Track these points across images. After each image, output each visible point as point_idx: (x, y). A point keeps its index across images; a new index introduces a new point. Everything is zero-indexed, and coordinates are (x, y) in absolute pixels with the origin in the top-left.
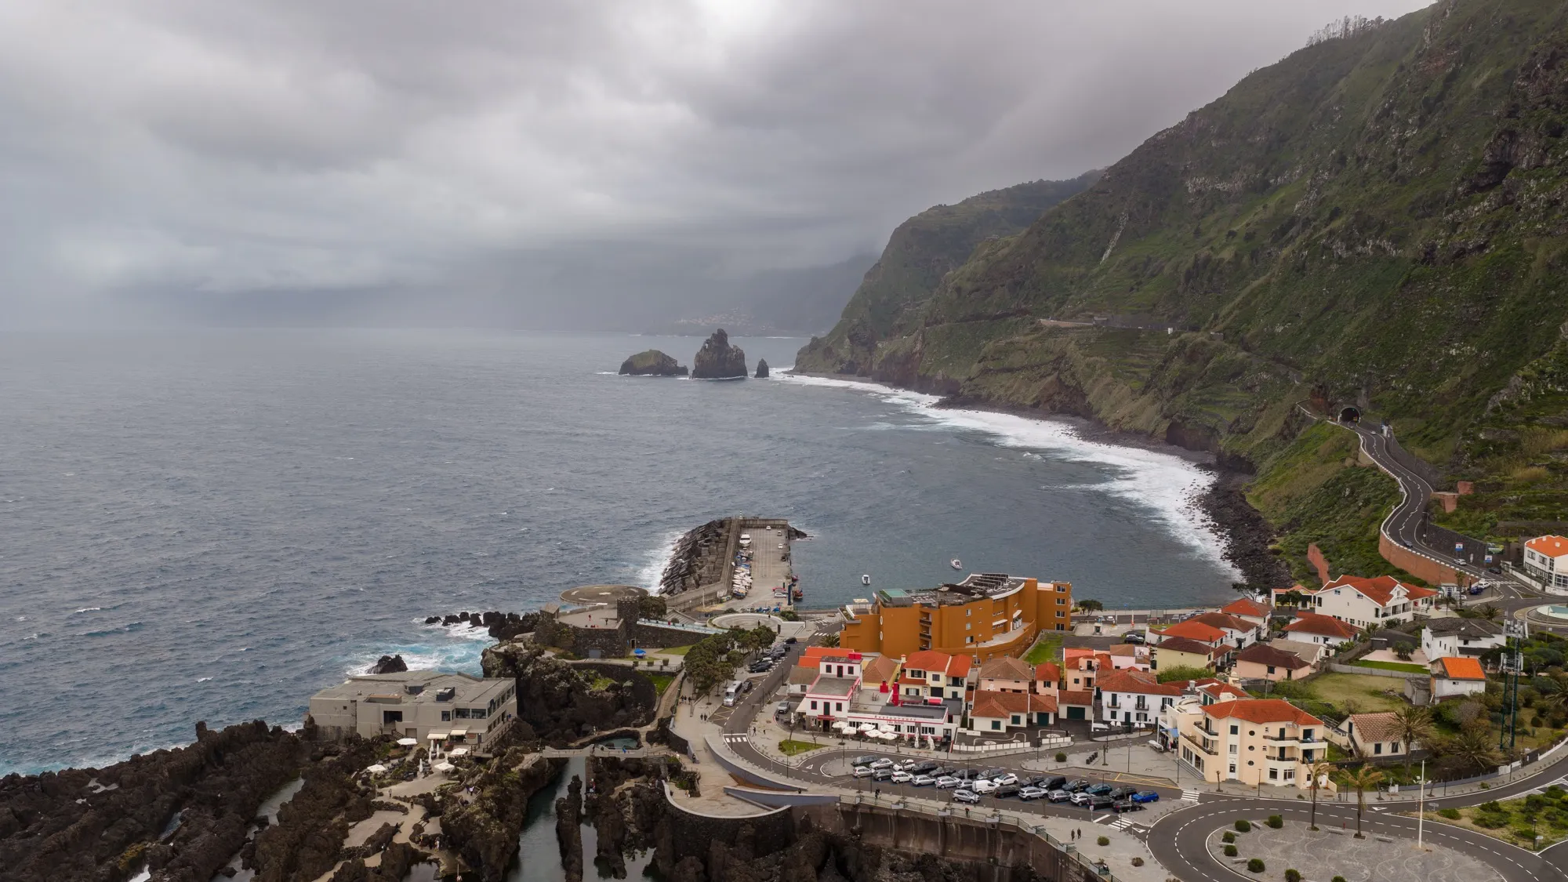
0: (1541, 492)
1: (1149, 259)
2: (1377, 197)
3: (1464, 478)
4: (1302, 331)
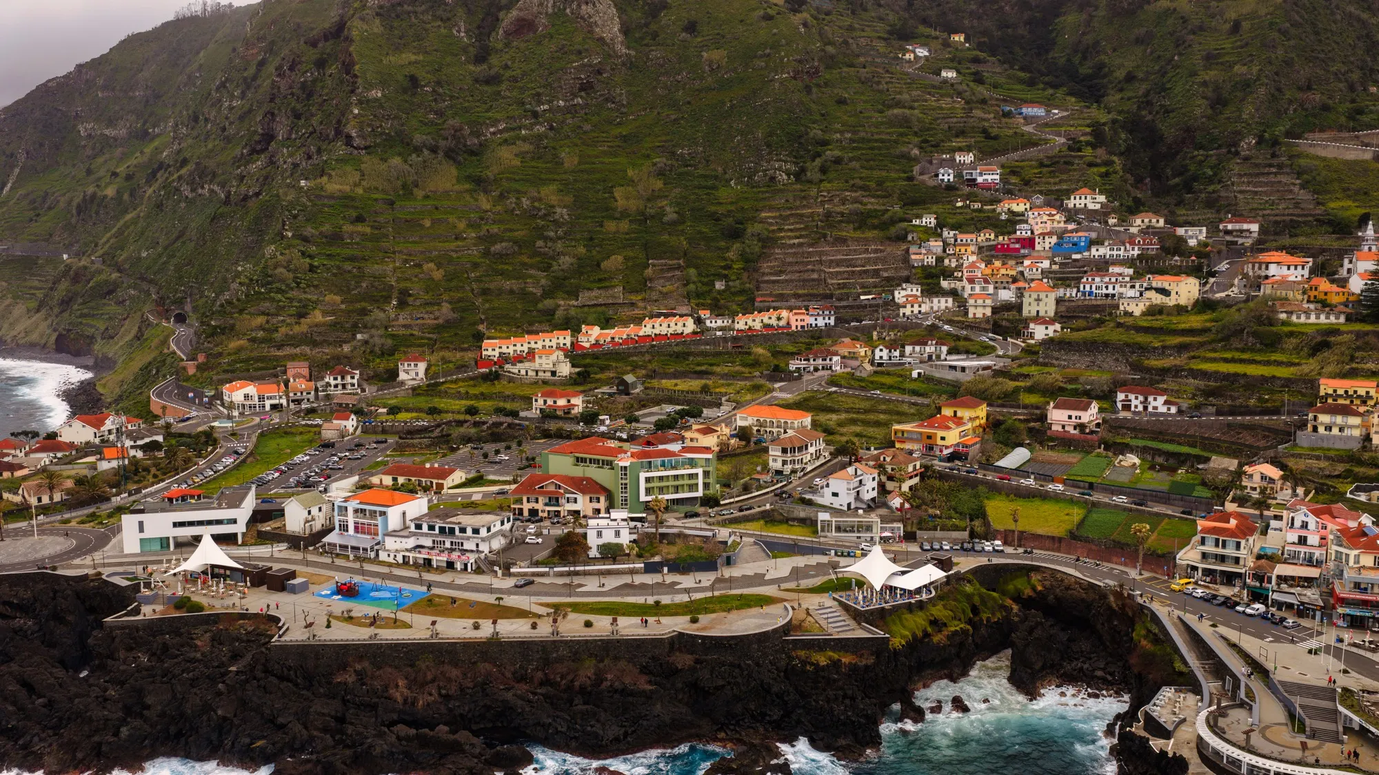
0: (243, 356)
1: (47, 194)
2: (211, 151)
3: (202, 351)
4: (160, 256)
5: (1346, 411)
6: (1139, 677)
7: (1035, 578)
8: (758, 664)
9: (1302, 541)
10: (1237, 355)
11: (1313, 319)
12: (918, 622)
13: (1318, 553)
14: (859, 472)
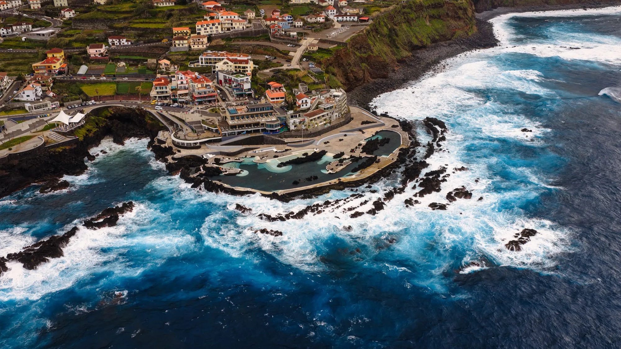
5: (182, 39)
6: (151, 131)
7: (110, 110)
8: (40, 157)
9: (182, 83)
10: (145, 20)
11: (165, 5)
12: (83, 131)
13: (187, 86)
14: (34, 86)
